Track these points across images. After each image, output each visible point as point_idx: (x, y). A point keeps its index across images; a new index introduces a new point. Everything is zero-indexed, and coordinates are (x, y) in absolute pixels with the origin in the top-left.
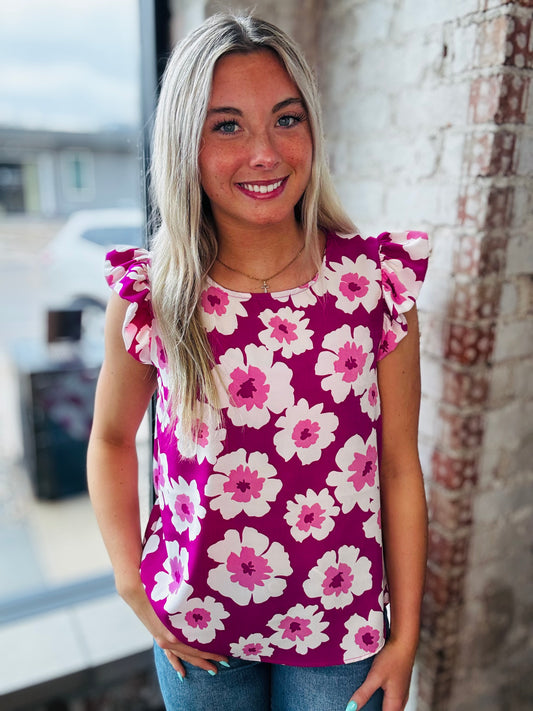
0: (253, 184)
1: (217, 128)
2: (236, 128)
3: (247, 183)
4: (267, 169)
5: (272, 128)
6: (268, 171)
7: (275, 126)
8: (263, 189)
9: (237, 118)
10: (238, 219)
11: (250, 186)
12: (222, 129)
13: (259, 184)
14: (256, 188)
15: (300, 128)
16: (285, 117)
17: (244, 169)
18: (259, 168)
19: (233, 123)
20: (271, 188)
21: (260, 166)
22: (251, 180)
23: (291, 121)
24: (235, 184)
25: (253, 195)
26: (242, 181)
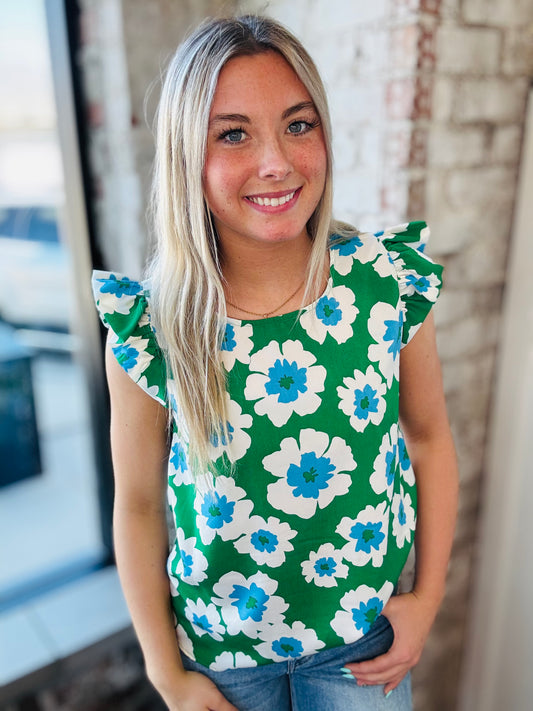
0: (262, 196)
1: (222, 137)
2: (243, 136)
3: (256, 196)
4: (278, 179)
5: (282, 135)
6: (280, 181)
7: (286, 133)
8: (274, 202)
9: (244, 125)
10: (246, 237)
11: (259, 199)
12: (228, 138)
13: (269, 196)
14: (266, 201)
15: (313, 135)
16: (296, 123)
17: (253, 180)
18: (269, 179)
19: (240, 131)
20: (283, 200)
21: (271, 176)
22: (261, 192)
23: (303, 126)
24: (243, 198)
25: (264, 209)
26: (251, 193)
